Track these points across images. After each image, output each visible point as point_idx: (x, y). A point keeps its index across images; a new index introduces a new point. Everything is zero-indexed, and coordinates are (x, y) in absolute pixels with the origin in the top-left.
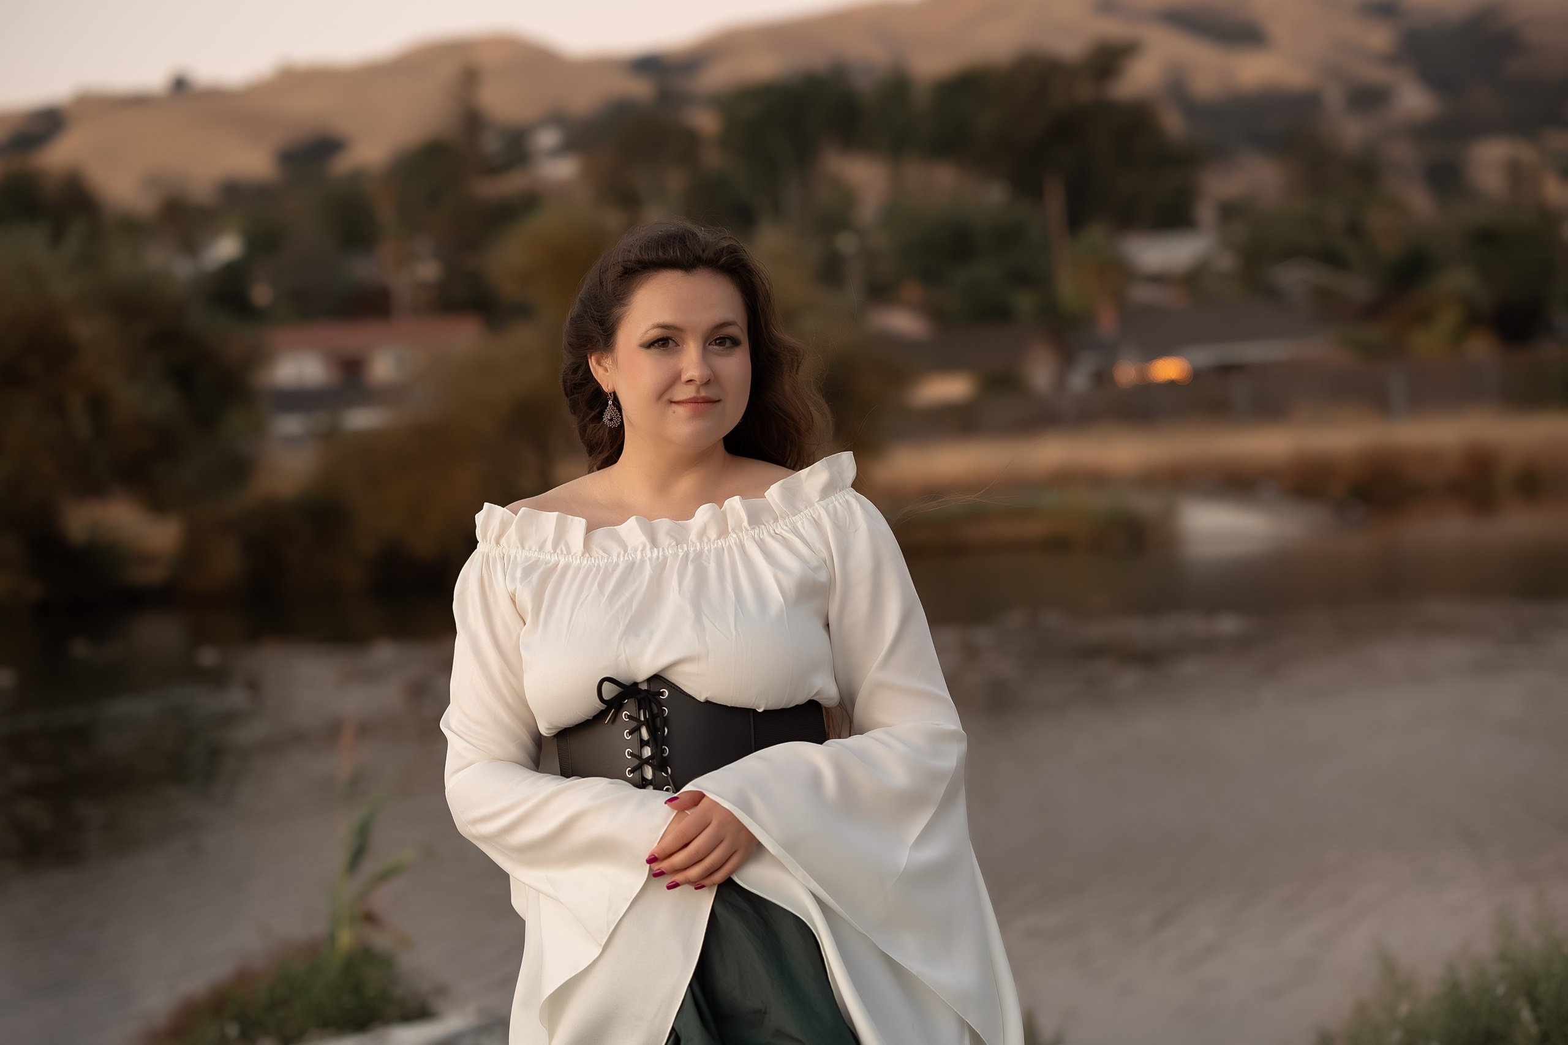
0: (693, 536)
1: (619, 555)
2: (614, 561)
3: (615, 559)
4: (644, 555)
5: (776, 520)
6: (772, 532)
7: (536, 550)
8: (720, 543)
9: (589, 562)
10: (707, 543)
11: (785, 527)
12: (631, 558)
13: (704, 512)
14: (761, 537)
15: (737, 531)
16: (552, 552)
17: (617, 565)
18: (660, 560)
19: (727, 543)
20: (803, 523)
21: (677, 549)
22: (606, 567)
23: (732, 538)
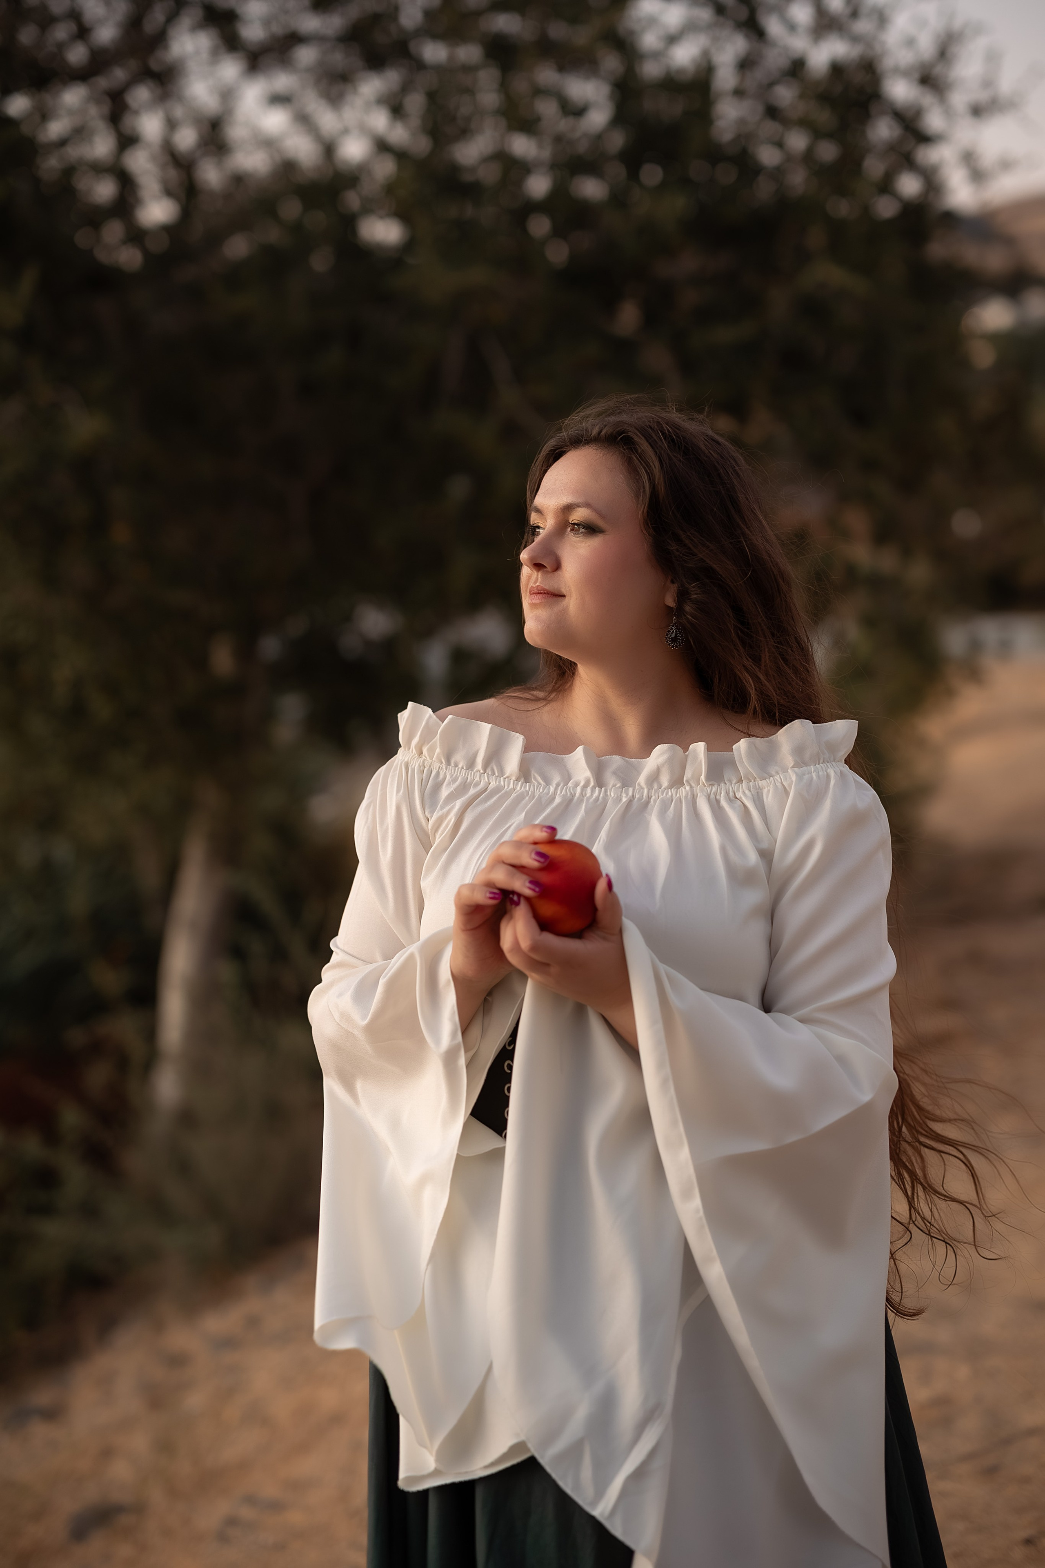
0: (642, 780)
1: (558, 785)
2: (551, 793)
3: (552, 789)
4: (584, 793)
5: (740, 781)
6: (731, 794)
7: (463, 768)
8: (670, 794)
9: (522, 789)
10: (656, 791)
11: (747, 792)
12: (568, 793)
13: (660, 753)
14: (718, 797)
15: (692, 783)
16: (482, 771)
17: (553, 799)
18: (599, 803)
19: (678, 795)
20: (769, 791)
21: (621, 792)
22: (540, 798)
23: (684, 791)
